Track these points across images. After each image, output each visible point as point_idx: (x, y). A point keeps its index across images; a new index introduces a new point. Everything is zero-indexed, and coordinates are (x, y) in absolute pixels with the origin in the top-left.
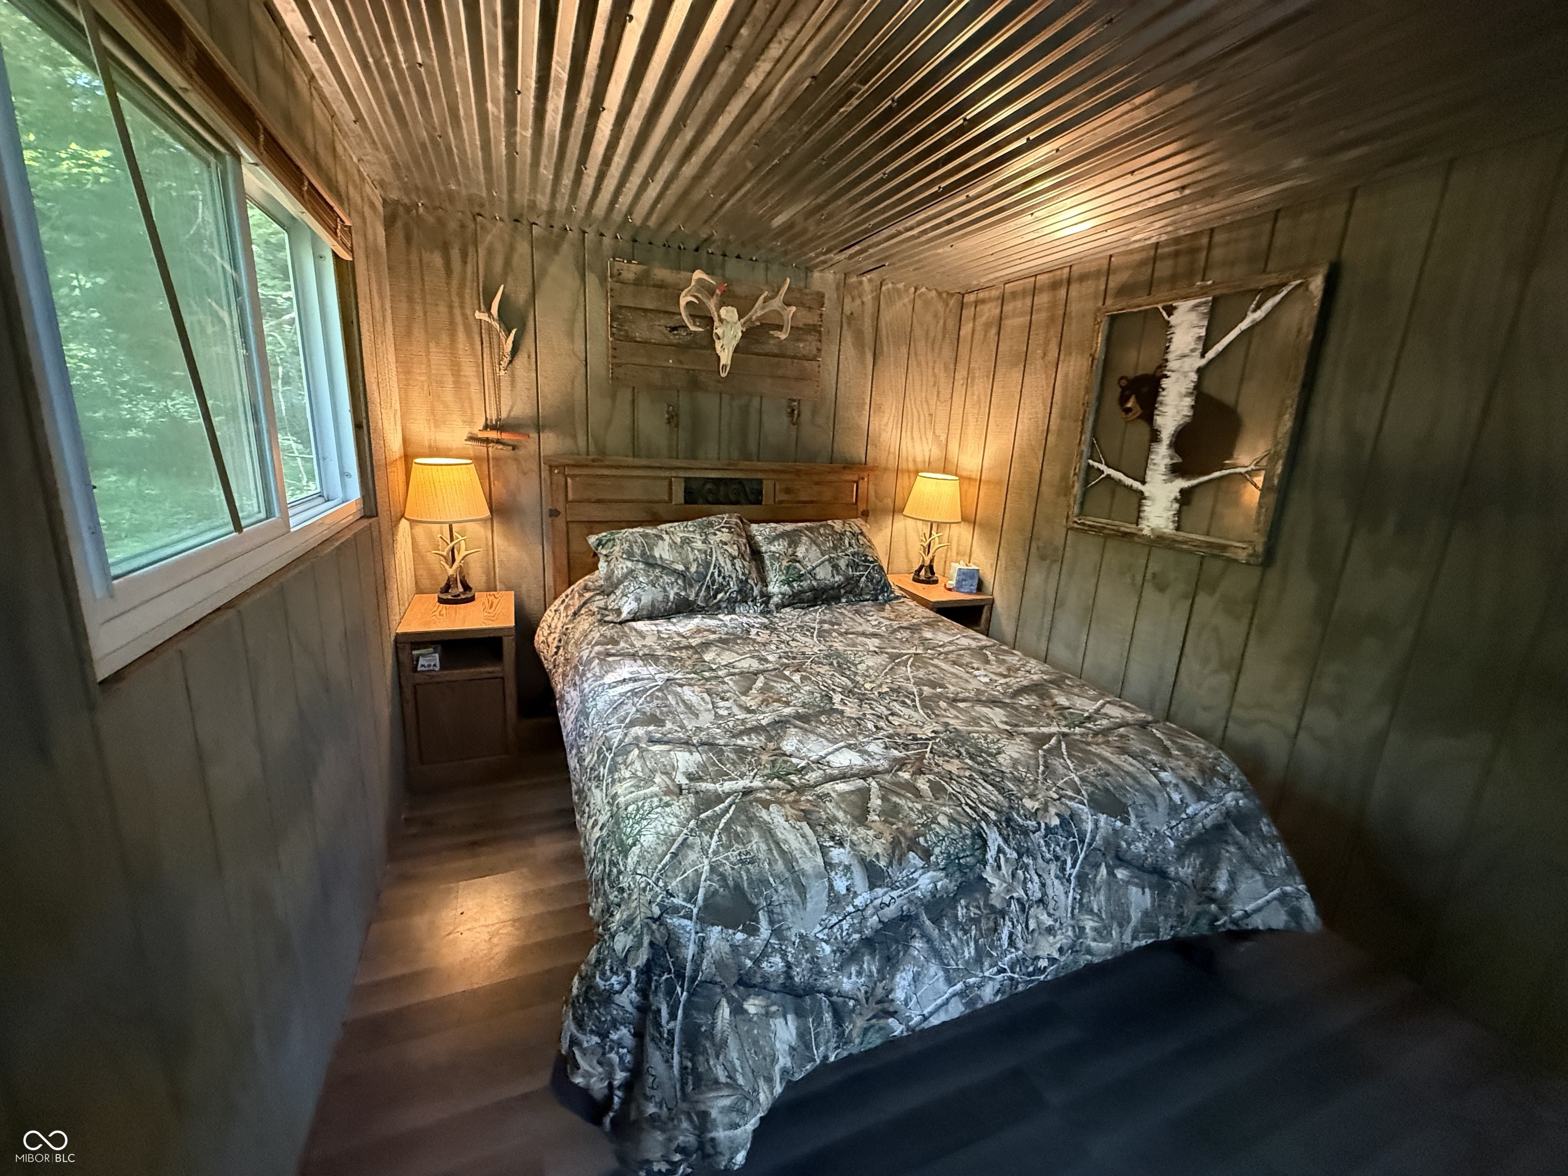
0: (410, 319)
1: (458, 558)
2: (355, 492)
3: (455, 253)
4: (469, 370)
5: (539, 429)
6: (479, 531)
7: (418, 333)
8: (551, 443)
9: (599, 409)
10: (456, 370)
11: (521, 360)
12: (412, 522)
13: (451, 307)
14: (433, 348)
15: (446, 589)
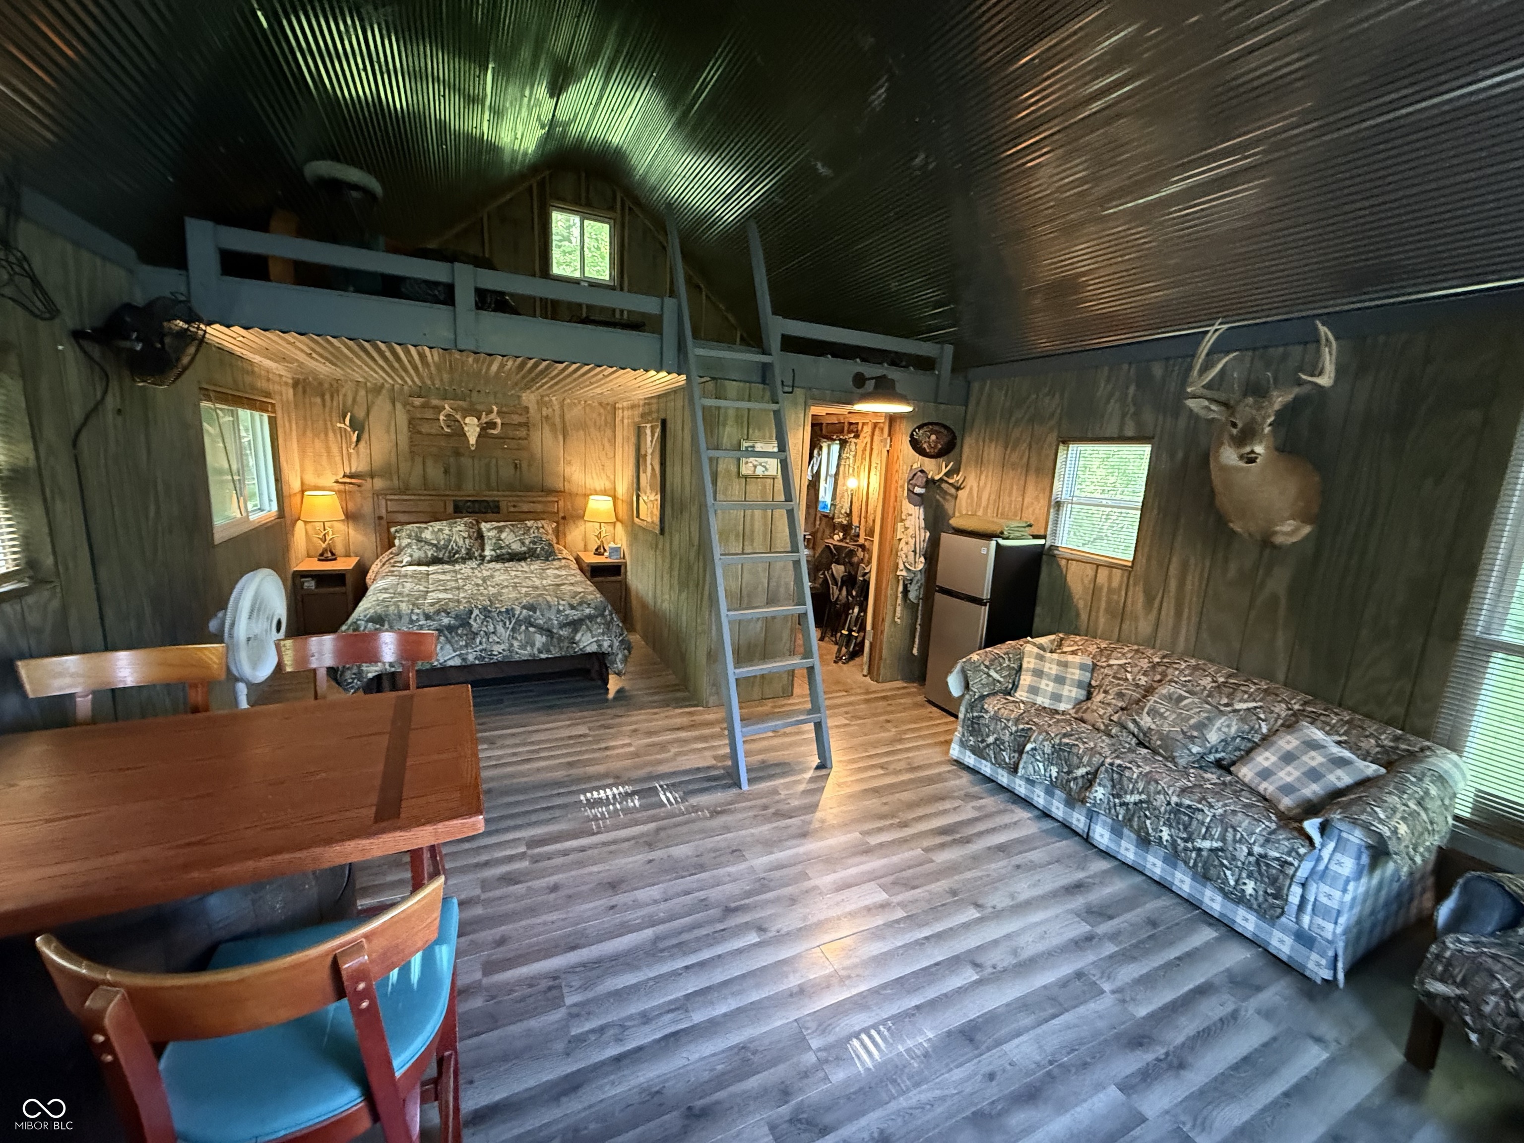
0: (306, 426)
1: (328, 538)
2: (275, 508)
3: (327, 397)
4: (335, 450)
5: (372, 477)
6: (341, 527)
7: (309, 433)
8: (379, 483)
9: (404, 467)
10: (328, 451)
11: (362, 444)
12: (306, 522)
13: (325, 421)
14: (317, 441)
15: (322, 555)
